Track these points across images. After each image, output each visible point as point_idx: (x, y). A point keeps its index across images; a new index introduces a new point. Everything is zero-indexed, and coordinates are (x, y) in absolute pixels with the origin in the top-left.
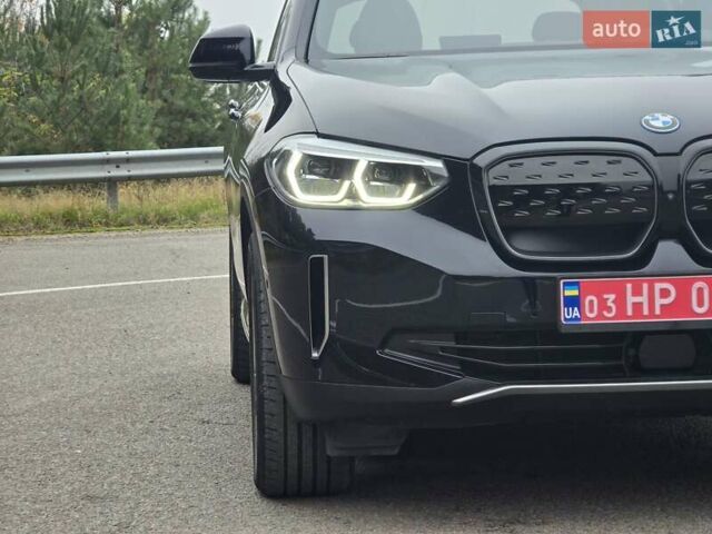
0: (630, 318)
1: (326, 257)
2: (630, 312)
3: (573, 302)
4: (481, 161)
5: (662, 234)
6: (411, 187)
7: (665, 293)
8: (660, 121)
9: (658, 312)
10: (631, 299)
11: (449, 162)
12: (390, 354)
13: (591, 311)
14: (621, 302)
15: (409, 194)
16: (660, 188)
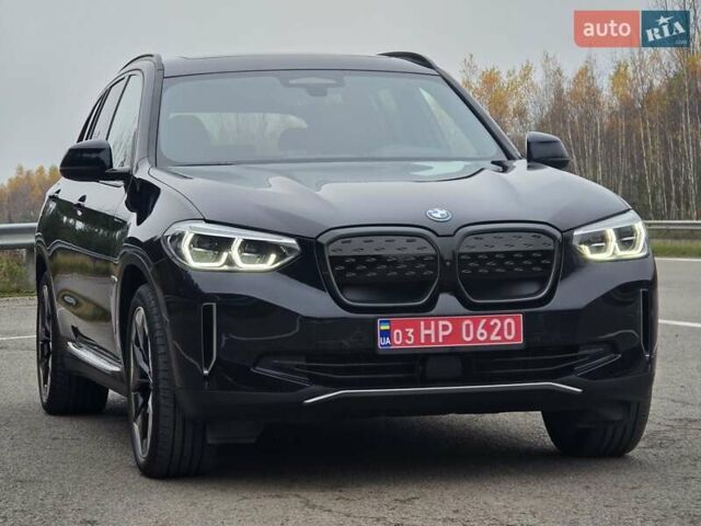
0: (423, 344)
1: (214, 305)
2: (423, 341)
3: (386, 334)
4: (323, 239)
5: (442, 289)
6: (273, 257)
7: (445, 328)
8: (439, 214)
9: (441, 340)
10: (424, 332)
11: (300, 239)
12: (259, 370)
13: (398, 340)
14: (417, 334)
15: (271, 262)
16: (442, 258)
